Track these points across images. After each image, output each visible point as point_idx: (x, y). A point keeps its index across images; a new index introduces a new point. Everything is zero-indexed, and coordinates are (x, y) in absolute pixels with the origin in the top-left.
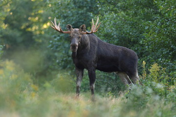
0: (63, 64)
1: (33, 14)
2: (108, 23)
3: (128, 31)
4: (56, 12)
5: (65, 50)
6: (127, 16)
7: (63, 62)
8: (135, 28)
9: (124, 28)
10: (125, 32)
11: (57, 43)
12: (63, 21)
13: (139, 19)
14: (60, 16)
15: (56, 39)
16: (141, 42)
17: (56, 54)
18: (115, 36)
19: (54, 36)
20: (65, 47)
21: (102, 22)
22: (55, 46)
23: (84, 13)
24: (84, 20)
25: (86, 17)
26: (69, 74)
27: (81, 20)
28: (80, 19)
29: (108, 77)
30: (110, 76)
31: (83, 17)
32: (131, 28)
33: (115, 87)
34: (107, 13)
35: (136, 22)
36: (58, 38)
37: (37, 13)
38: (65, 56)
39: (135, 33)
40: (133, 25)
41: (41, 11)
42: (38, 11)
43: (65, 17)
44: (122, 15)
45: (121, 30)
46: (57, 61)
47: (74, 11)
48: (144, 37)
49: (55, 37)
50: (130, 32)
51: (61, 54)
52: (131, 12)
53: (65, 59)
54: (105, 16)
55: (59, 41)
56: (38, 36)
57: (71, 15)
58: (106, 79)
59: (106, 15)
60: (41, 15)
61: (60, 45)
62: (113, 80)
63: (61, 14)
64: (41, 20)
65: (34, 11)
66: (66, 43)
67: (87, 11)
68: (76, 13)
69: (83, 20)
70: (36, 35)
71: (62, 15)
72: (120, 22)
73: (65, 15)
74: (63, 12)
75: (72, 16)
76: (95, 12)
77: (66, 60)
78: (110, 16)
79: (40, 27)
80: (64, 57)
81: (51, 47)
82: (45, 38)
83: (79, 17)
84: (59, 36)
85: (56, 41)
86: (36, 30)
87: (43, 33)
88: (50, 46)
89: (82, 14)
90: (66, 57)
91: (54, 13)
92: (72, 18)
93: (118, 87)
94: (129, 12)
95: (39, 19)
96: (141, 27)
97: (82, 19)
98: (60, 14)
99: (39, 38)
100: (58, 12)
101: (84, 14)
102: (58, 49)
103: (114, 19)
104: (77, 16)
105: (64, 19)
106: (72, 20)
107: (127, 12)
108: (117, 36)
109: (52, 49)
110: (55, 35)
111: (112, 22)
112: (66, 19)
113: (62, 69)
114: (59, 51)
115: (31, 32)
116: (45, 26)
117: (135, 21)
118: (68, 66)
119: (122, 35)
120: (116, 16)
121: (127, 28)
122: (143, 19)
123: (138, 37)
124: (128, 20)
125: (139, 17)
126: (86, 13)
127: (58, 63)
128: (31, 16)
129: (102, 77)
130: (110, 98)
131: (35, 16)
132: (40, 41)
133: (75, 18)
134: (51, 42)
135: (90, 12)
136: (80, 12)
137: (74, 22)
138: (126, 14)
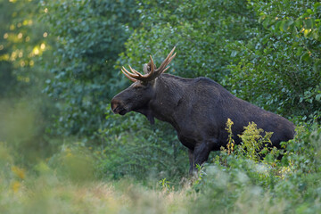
0: (72, 126)
1: (12, 27)
2: (158, 45)
3: (198, 61)
4: (59, 23)
5: (77, 98)
6: (195, 31)
7: (72, 122)
8: (212, 54)
9: (190, 54)
10: (193, 62)
11: (60, 83)
12: (72, 41)
13: (219, 38)
14: (66, 31)
15: (58, 77)
16: (224, 81)
17: (58, 105)
18: (173, 70)
19: (53, 70)
20: (75, 93)
21: (147, 42)
22: (55, 90)
23: (111, 26)
24: (113, 39)
25: (116, 32)
26: (83, 144)
27: (106, 40)
28: (105, 37)
29: (159, 150)
30: (164, 149)
31: (109, 33)
32: (204, 54)
33: (173, 168)
34: (156, 26)
35: (214, 43)
36: (63, 73)
37: (19, 25)
38: (76, 108)
39: (212, 63)
40: (208, 49)
41: (28, 22)
42: (22, 22)
43: (75, 34)
44: (187, 28)
45: (184, 59)
46: (61, 119)
47: (93, 22)
48: (229, 72)
49: (56, 73)
50: (202, 62)
51: (67, 106)
52: (204, 23)
53: (75, 115)
54: (153, 31)
55: (63, 79)
56: (23, 69)
57: (88, 28)
58: (155, 154)
59: (156, 30)
60: (28, 30)
61: (66, 89)
62: (169, 155)
63: (68, 28)
64: (28, 39)
65: (15, 21)
66: (78, 83)
67: (119, 21)
68: (97, 26)
69: (110, 40)
70: (18, 69)
71: (69, 30)
72: (182, 42)
73: (76, 29)
74: (71, 24)
75: (89, 31)
76: (134, 23)
77: (78, 117)
78: (164, 31)
79: (26, 53)
80: (73, 111)
81: (49, 92)
82: (36, 74)
83: (102, 33)
84: (64, 70)
85: (57, 81)
86: (18, 58)
87: (32, 63)
88: (47, 89)
89: (108, 27)
90: (77, 111)
91: (55, 25)
92: (89, 35)
93: (179, 169)
94: (200, 22)
95: (24, 37)
96: (224, 52)
97: (108, 37)
98: (65, 28)
99: (24, 74)
100: (62, 24)
101: (113, 28)
102: (62, 96)
103: (172, 37)
104: (99, 31)
105: (74, 37)
106: (90, 39)
107: (197, 22)
108: (176, 70)
109: (50, 95)
110: (57, 69)
111: (167, 42)
112: (77, 38)
113: (69, 136)
114: (63, 100)
115: (9, 63)
116: (36, 51)
117: (212, 40)
118: (82, 129)
119: (186, 68)
120: (176, 32)
121: (196, 55)
122: (228, 37)
123: (217, 71)
124: (198, 40)
125: (219, 32)
126: (116, 25)
127: (63, 124)
128: (9, 32)
129: (148, 149)
130: (165, 191)
131: (17, 31)
132: (27, 80)
133: (94, 35)
134: (48, 81)
135: (125, 23)
136: (105, 23)
137: (92, 43)
138: (194, 28)
